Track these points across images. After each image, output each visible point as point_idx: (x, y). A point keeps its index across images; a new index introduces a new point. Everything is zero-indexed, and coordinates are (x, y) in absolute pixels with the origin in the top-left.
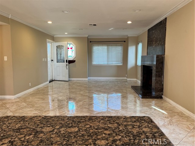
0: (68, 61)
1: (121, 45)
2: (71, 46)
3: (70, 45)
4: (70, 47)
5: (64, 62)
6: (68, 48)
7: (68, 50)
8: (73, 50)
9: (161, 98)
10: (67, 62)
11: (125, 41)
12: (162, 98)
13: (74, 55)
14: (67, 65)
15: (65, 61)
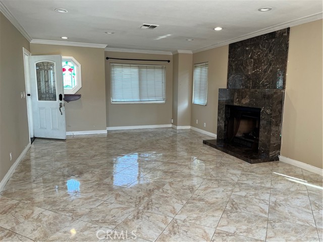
0: (63, 97)
1: (162, 68)
2: (70, 65)
3: (67, 63)
4: (67, 68)
5: (56, 100)
6: (64, 70)
7: (64, 73)
8: (74, 74)
9: (277, 159)
10: (61, 99)
11: (169, 61)
12: (279, 160)
13: (76, 84)
14: (61, 106)
15: (58, 97)
